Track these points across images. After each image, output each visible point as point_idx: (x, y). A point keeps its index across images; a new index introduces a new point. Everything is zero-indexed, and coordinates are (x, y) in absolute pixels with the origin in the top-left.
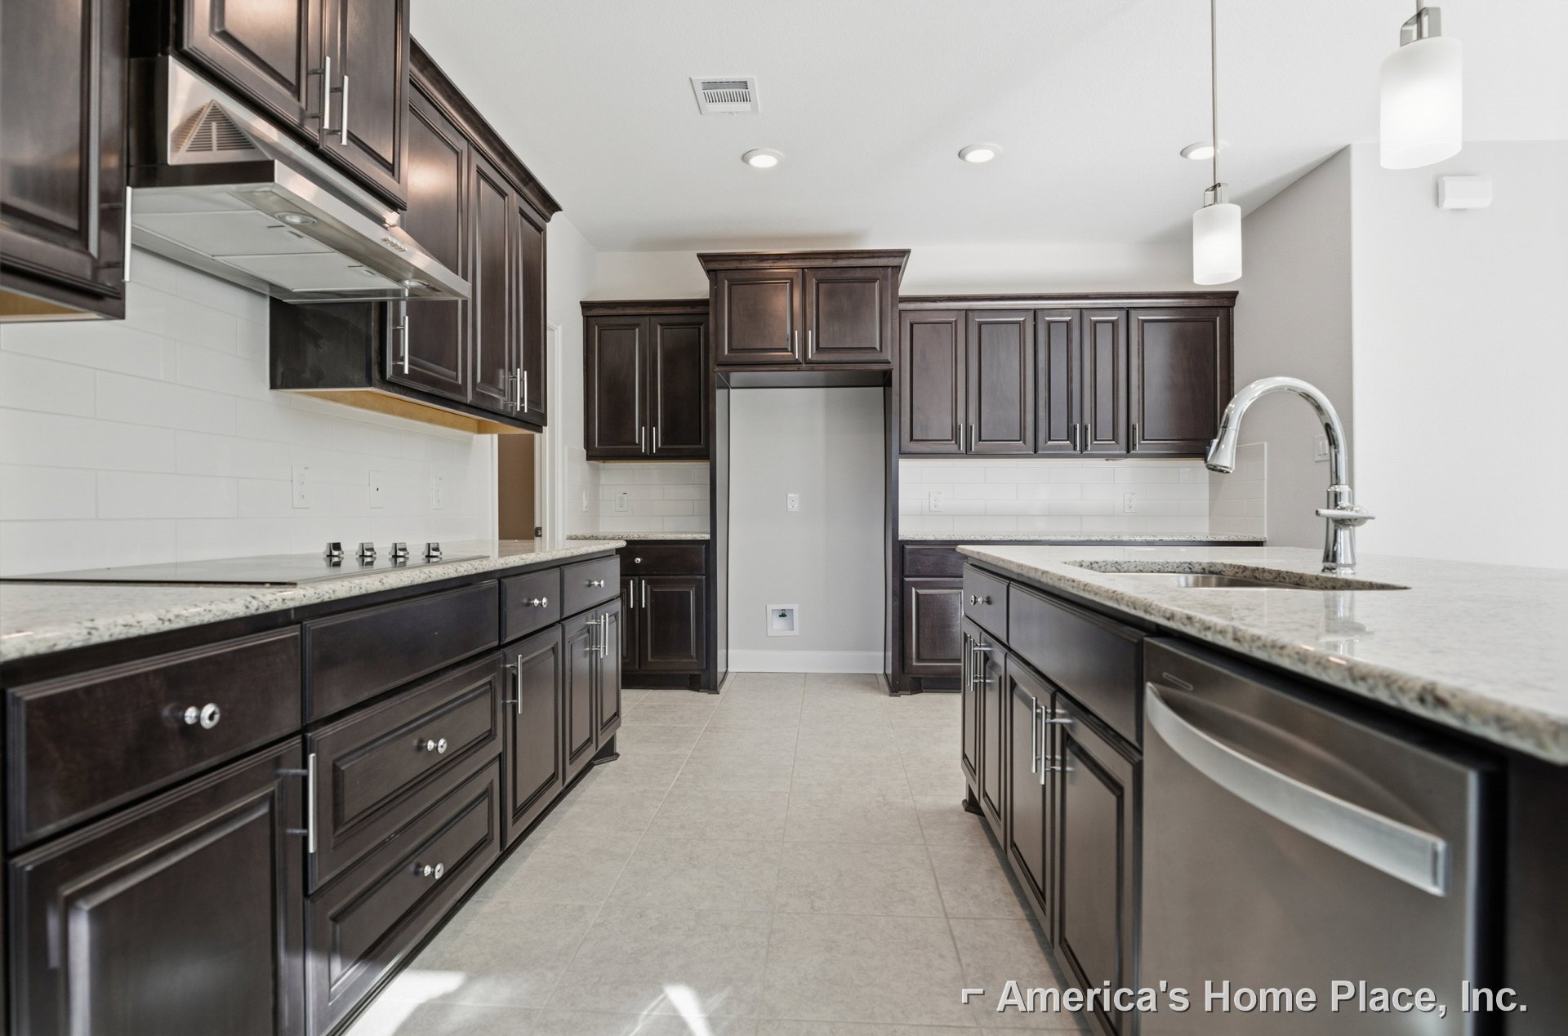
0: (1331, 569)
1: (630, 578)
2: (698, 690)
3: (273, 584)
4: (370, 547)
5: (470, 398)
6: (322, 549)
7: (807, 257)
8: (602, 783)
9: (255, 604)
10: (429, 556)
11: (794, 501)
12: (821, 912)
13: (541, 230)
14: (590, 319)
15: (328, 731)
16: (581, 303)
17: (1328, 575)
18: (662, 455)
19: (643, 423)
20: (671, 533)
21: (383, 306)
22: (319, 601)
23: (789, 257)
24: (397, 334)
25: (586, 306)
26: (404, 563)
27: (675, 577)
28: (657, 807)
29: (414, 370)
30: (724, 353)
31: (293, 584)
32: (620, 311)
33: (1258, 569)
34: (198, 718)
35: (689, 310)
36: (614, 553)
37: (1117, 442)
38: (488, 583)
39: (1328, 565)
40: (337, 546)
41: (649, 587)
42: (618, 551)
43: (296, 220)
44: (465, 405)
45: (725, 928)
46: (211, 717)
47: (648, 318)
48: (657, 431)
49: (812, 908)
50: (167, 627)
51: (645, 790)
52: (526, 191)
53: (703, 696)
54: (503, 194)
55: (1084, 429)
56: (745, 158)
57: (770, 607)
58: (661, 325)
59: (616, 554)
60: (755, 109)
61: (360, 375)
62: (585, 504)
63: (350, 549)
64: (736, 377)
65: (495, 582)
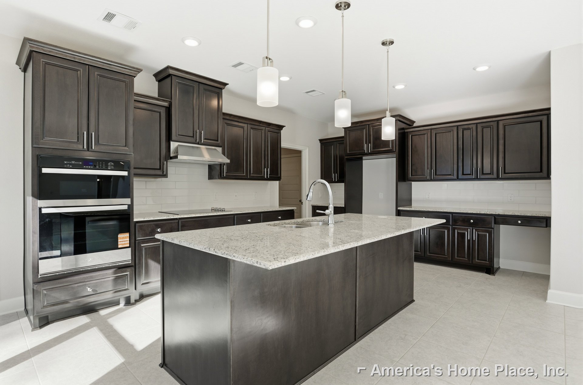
5: (248, 177)
6: (211, 209)
11: (381, 195)
13: (279, 132)
14: (323, 144)
16: (319, 140)
18: (338, 182)
19: (334, 172)
21: (221, 164)
24: (223, 169)
29: (227, 175)
30: (347, 152)
37: (493, 175)
38: (230, 216)
47: (335, 142)
48: (337, 174)
50: (154, 219)
52: (270, 127)
54: (261, 130)
60: (323, 93)
65: (233, 216)
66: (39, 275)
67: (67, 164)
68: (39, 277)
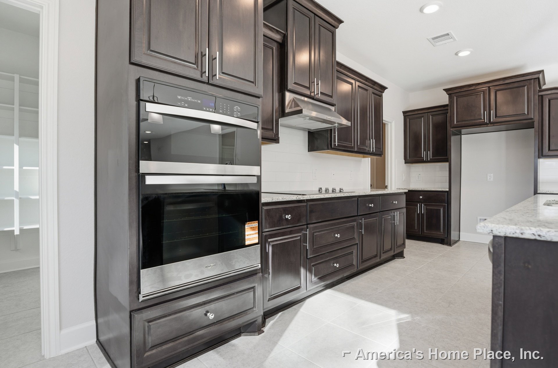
1: (418, 203)
2: (443, 244)
3: (302, 195)
4: (335, 189)
5: (356, 150)
6: (318, 189)
7: (490, 82)
8: (397, 263)
9: (298, 198)
10: (340, 191)
11: (491, 177)
12: (452, 308)
13: (381, 96)
14: (406, 117)
15: (312, 226)
16: (403, 112)
18: (432, 161)
19: (425, 150)
20: (433, 188)
21: (331, 130)
22: (310, 198)
23: (482, 83)
24: (335, 136)
25: (404, 113)
26: (328, 192)
27: (435, 204)
28: (410, 272)
29: (339, 144)
30: (454, 123)
31: (306, 195)
32: (416, 113)
34: (288, 217)
35: (442, 109)
36: (404, 193)
38: (354, 199)
40: (321, 189)
41: (425, 207)
42: (405, 193)
43: (308, 118)
44: (355, 151)
45: (417, 303)
46: (290, 217)
47: (427, 113)
48: (430, 152)
49: (449, 306)
50: (283, 200)
51: (409, 268)
52: (375, 87)
53: (445, 247)
54: (367, 90)
56: (456, 54)
57: (479, 218)
58: (431, 115)
59: (405, 194)
60: (455, 40)
61: (326, 147)
62: (404, 178)
63: (324, 190)
64: (464, 131)
65: (356, 199)
66: (141, 296)
67: (181, 100)
68: (141, 299)
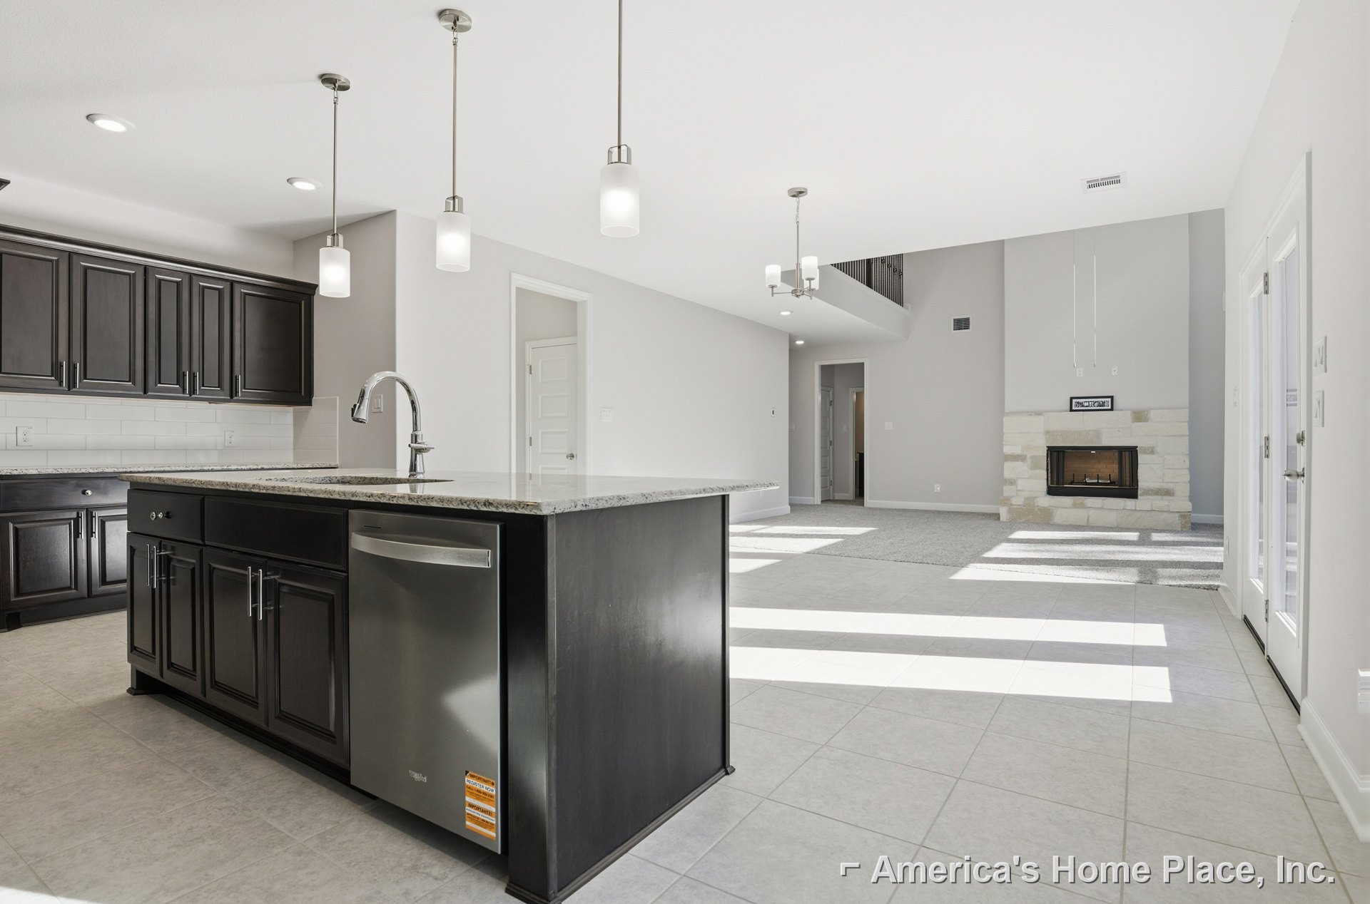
0: (413, 475)
17: (412, 478)
33: (373, 478)
37: (222, 389)
39: (413, 473)
55: (193, 377)
